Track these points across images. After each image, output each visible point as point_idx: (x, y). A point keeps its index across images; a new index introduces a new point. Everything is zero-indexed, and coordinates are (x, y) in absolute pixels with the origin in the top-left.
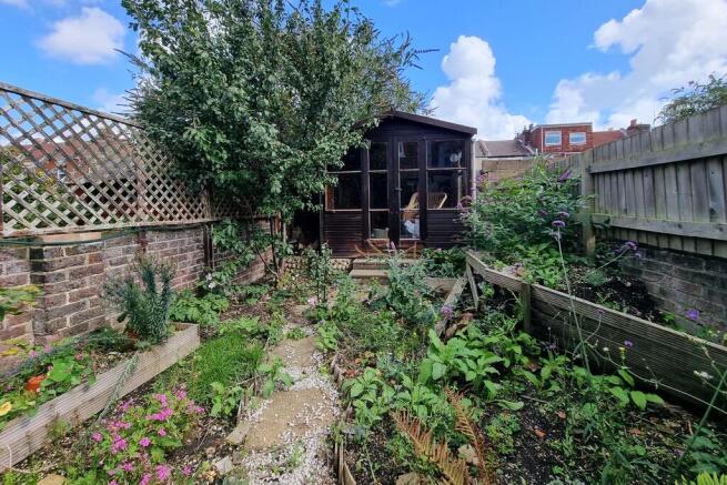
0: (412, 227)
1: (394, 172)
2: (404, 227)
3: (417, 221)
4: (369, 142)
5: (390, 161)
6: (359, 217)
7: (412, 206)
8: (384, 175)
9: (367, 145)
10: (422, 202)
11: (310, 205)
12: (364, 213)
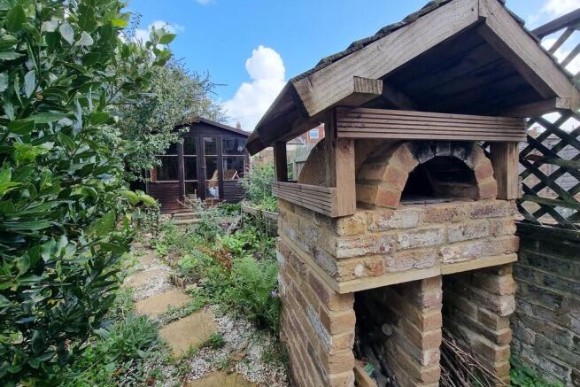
0: (214, 191)
1: (201, 156)
2: (208, 192)
3: (217, 187)
4: (183, 140)
5: (197, 149)
6: (177, 186)
7: (215, 178)
8: (195, 158)
9: (182, 142)
10: (220, 175)
11: (141, 178)
12: (181, 183)
